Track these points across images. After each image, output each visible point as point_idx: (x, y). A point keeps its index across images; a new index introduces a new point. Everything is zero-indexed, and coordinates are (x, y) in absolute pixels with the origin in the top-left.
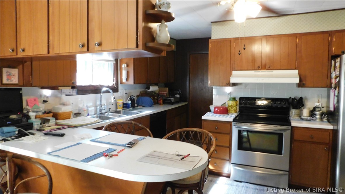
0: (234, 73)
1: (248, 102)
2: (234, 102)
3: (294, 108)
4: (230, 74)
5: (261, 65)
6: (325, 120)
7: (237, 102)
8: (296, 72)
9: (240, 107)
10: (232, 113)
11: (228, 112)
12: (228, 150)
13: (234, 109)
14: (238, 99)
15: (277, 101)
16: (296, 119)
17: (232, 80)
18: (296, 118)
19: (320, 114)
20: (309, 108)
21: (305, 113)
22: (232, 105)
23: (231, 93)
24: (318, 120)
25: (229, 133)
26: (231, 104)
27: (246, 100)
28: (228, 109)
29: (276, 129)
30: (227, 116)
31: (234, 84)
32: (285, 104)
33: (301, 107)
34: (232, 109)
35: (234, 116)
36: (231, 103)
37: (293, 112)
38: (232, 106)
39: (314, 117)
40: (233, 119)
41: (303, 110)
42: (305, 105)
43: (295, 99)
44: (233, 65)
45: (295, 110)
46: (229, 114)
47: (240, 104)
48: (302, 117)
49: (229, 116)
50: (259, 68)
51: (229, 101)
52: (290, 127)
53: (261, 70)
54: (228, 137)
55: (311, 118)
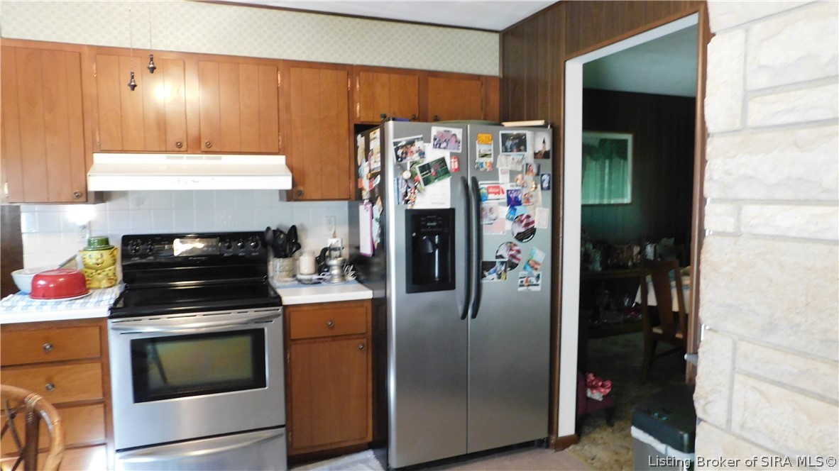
0: (99, 158)
1: (151, 250)
2: (106, 254)
3: (278, 256)
4: (86, 165)
5: (185, 135)
6: (350, 278)
7: (115, 252)
8: (281, 160)
9: (124, 268)
10: (99, 288)
11: (88, 286)
12: (99, 409)
13: (105, 273)
14: (116, 243)
15: (235, 241)
16: (287, 284)
17: (95, 184)
18: (286, 281)
19: (338, 266)
20: (314, 253)
21: (306, 264)
22: (99, 261)
23: (90, 223)
24: (336, 280)
25: (98, 356)
26: (94, 261)
27: (143, 244)
28: (86, 274)
29: (245, 320)
30: (86, 300)
31: (101, 197)
32: (255, 246)
33: (295, 251)
34: (100, 276)
35: (109, 297)
36: (94, 257)
37: (278, 267)
38: (98, 267)
39: (328, 273)
40: (110, 309)
41: (298, 259)
42: (302, 246)
43: (277, 232)
44: (93, 135)
45: (281, 260)
46: (91, 291)
47: (125, 256)
48: (299, 277)
49: (93, 300)
50: (179, 148)
51: (85, 250)
52: (280, 309)
53: (186, 152)
54: (96, 369)
55: (321, 277)
